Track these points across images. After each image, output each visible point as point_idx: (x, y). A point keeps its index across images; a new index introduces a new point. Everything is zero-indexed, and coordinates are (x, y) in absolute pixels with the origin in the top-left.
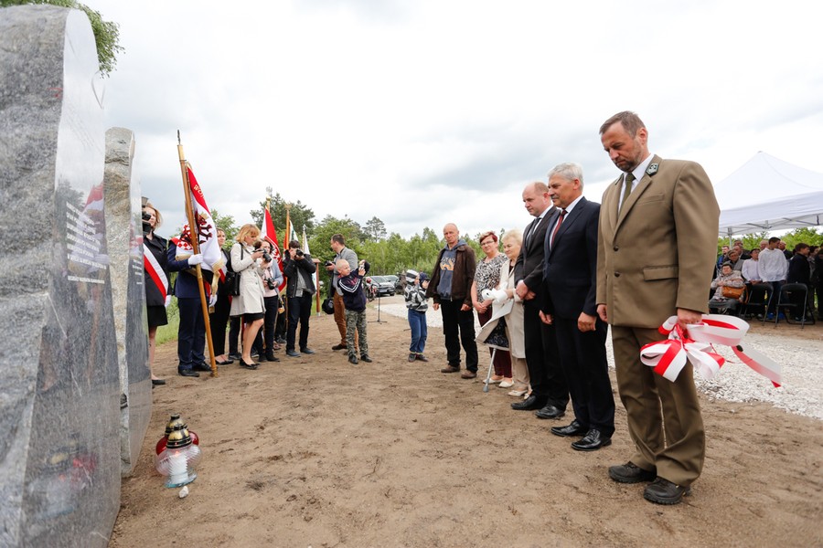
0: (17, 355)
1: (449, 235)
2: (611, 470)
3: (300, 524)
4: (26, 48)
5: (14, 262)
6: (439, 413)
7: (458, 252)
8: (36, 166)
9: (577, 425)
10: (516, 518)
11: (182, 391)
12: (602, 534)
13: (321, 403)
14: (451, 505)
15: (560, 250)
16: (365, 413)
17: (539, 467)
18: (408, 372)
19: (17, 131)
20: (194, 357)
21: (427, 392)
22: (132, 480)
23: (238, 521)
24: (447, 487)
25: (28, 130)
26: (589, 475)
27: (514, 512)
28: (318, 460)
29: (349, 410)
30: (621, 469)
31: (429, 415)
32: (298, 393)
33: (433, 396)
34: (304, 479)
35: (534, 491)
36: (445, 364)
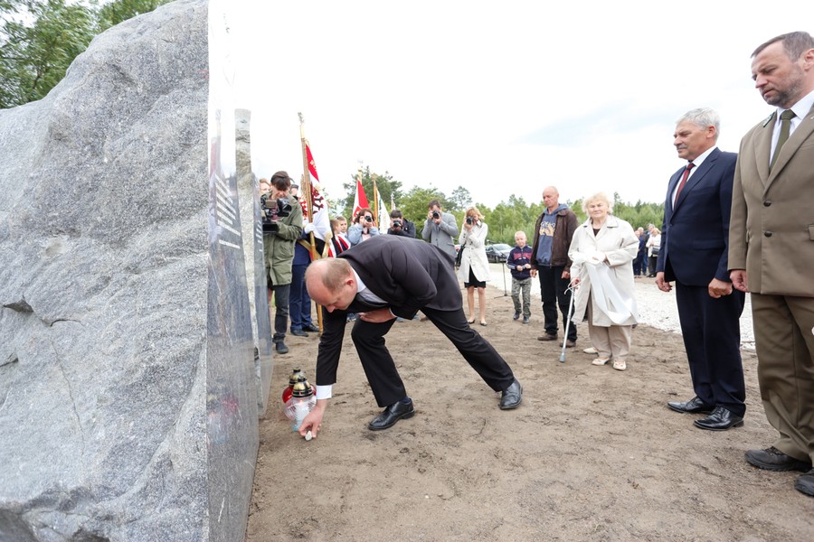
0: (192, 306)
1: (546, 199)
2: (748, 454)
3: (414, 475)
4: (181, 38)
5: (183, 227)
6: (541, 380)
7: (558, 216)
8: (193, 142)
9: (700, 402)
10: (638, 493)
11: (296, 348)
12: (745, 522)
13: (422, 365)
14: (564, 471)
15: (685, 208)
16: (465, 376)
17: (658, 442)
18: (503, 338)
19: (178, 112)
20: (304, 320)
21: (525, 359)
22: (265, 421)
23: (358, 466)
24: (558, 454)
25: (186, 110)
26: (720, 456)
27: (635, 486)
28: (425, 417)
29: (449, 373)
30: (761, 455)
31: (530, 381)
32: (399, 355)
33: (533, 363)
34: (414, 434)
35: (656, 467)
36: (541, 331)
